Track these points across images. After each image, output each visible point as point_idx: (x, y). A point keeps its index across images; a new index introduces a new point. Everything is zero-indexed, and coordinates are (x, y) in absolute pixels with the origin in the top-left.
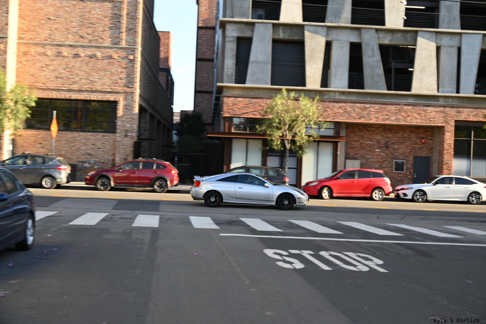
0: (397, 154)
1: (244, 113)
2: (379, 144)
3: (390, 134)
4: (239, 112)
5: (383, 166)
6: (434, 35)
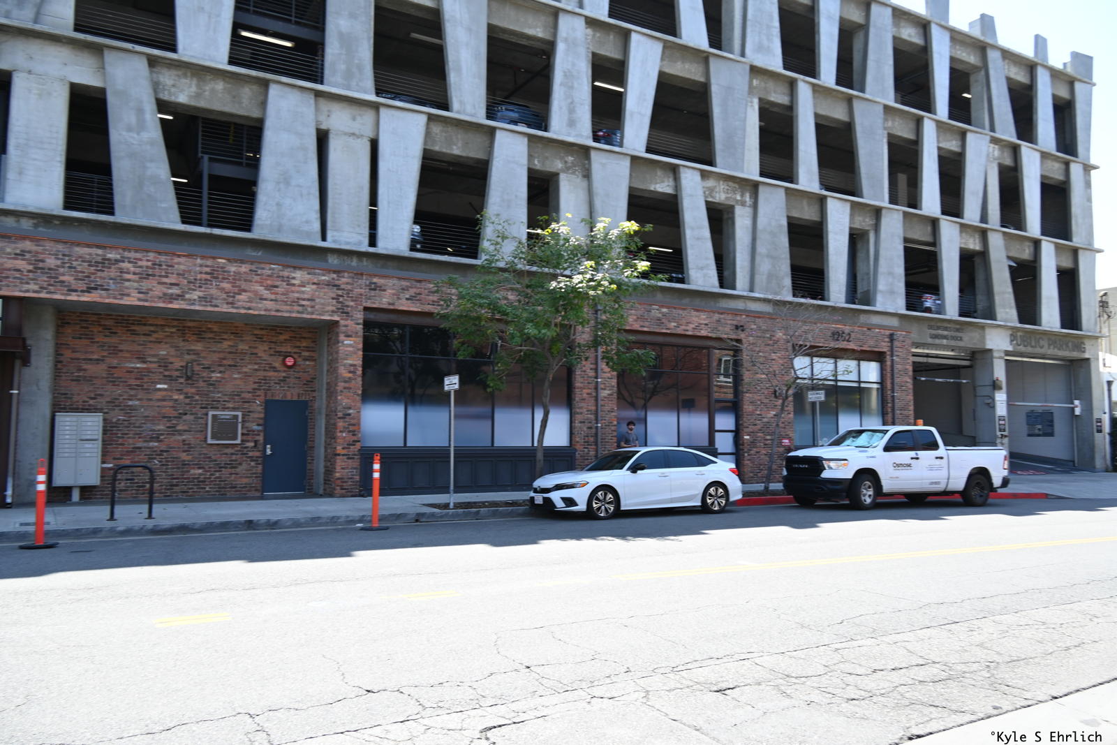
0: (219, 395)
2: (166, 370)
3: (199, 344)
5: (179, 428)
6: (310, 98)
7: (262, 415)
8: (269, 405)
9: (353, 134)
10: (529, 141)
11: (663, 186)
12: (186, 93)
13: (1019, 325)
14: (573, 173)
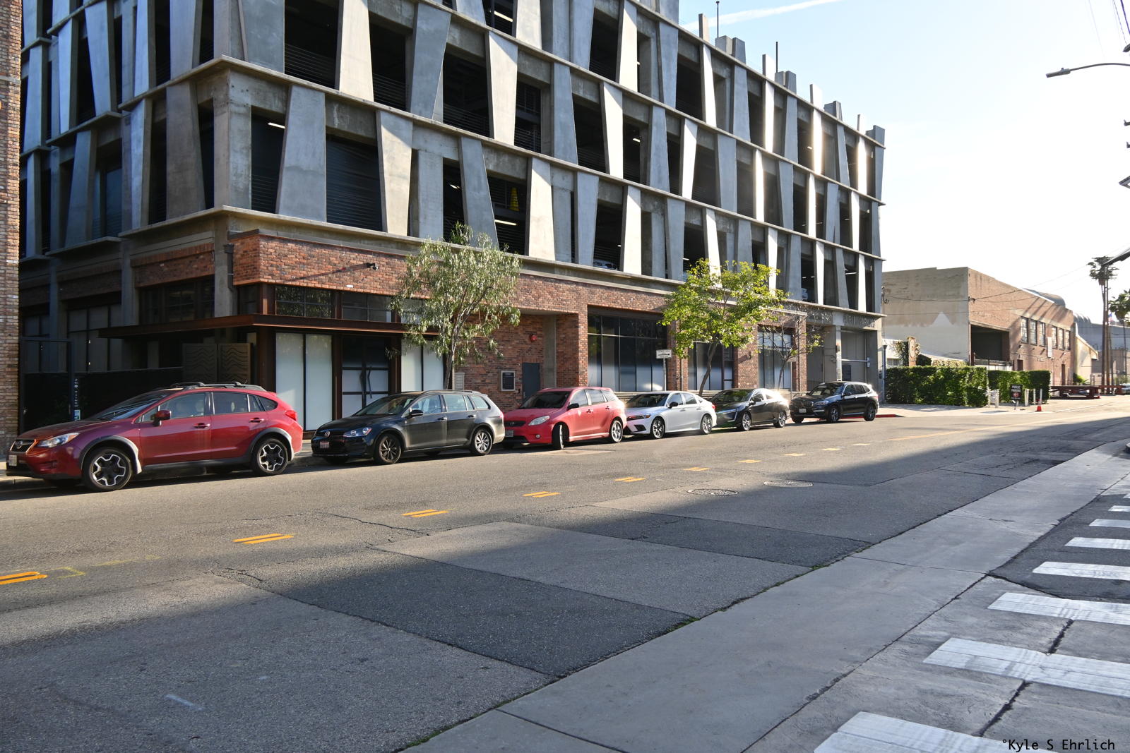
1: (301, 278)
4: (293, 274)
5: (487, 381)
6: (548, 167)
7: (521, 373)
8: (525, 365)
9: (563, 189)
10: (641, 192)
11: (695, 221)
12: (493, 164)
13: (849, 310)
14: (657, 213)
